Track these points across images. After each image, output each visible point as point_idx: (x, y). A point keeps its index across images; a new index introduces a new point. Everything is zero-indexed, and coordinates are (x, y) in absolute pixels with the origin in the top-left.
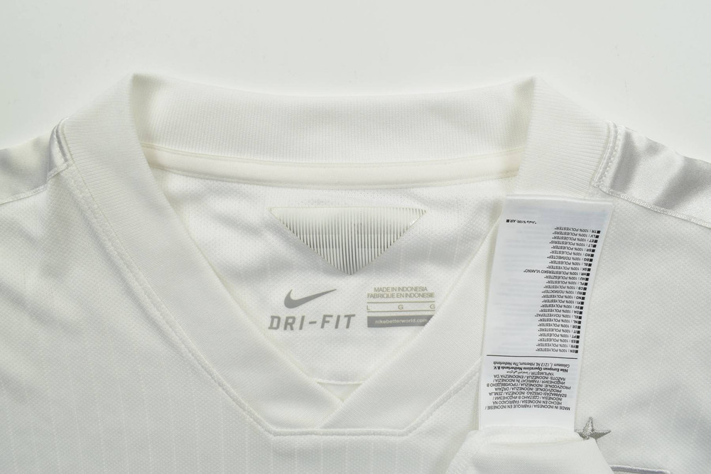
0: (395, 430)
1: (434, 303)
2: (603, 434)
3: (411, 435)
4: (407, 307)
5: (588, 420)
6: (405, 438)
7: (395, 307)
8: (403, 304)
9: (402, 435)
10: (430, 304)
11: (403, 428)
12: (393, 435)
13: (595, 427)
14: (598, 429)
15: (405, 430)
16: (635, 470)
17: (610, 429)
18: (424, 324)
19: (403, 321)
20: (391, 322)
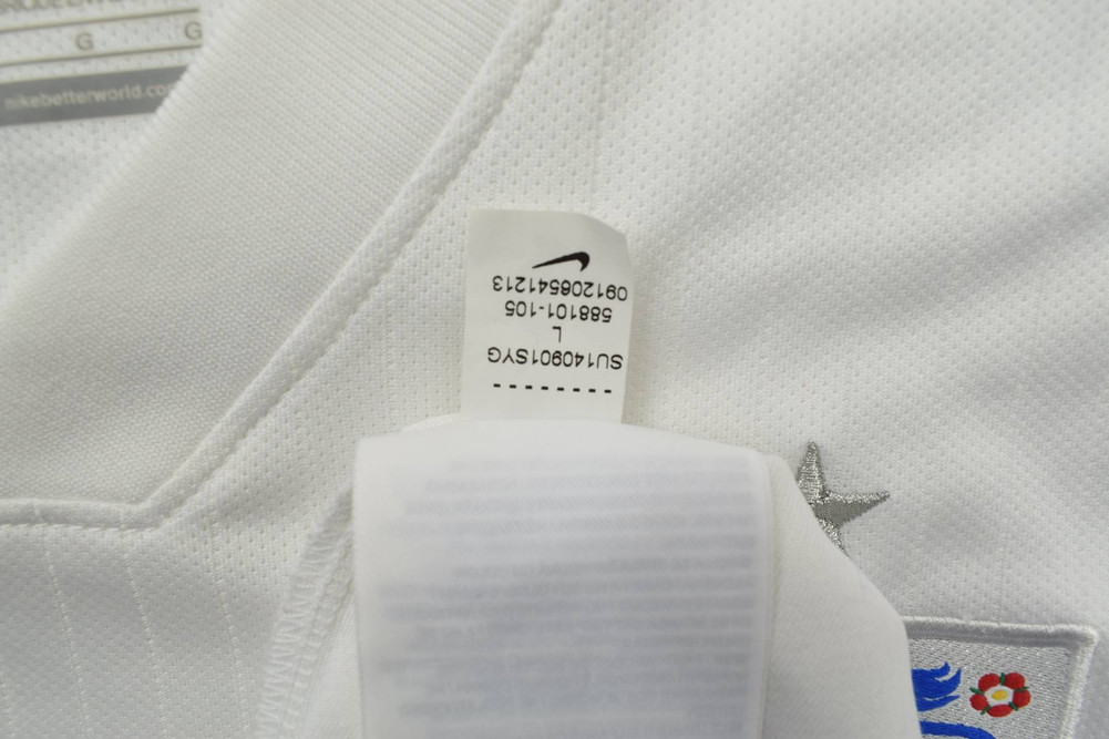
0: (114, 506)
1: (194, 17)
2: (859, 508)
3: (168, 523)
4: (104, 38)
5: (802, 453)
6: (148, 535)
7: (64, 43)
8: (91, 28)
9: (138, 524)
10: (183, 20)
11: (138, 500)
12: (106, 522)
13: (831, 482)
14: (843, 491)
15: (146, 505)
16: (977, 631)
17: (887, 487)
18: (149, 106)
19: (100, 96)
20: (56, 100)
